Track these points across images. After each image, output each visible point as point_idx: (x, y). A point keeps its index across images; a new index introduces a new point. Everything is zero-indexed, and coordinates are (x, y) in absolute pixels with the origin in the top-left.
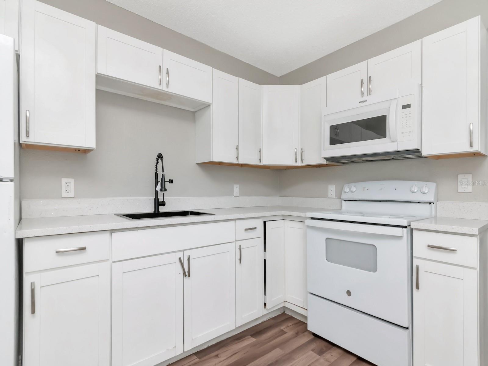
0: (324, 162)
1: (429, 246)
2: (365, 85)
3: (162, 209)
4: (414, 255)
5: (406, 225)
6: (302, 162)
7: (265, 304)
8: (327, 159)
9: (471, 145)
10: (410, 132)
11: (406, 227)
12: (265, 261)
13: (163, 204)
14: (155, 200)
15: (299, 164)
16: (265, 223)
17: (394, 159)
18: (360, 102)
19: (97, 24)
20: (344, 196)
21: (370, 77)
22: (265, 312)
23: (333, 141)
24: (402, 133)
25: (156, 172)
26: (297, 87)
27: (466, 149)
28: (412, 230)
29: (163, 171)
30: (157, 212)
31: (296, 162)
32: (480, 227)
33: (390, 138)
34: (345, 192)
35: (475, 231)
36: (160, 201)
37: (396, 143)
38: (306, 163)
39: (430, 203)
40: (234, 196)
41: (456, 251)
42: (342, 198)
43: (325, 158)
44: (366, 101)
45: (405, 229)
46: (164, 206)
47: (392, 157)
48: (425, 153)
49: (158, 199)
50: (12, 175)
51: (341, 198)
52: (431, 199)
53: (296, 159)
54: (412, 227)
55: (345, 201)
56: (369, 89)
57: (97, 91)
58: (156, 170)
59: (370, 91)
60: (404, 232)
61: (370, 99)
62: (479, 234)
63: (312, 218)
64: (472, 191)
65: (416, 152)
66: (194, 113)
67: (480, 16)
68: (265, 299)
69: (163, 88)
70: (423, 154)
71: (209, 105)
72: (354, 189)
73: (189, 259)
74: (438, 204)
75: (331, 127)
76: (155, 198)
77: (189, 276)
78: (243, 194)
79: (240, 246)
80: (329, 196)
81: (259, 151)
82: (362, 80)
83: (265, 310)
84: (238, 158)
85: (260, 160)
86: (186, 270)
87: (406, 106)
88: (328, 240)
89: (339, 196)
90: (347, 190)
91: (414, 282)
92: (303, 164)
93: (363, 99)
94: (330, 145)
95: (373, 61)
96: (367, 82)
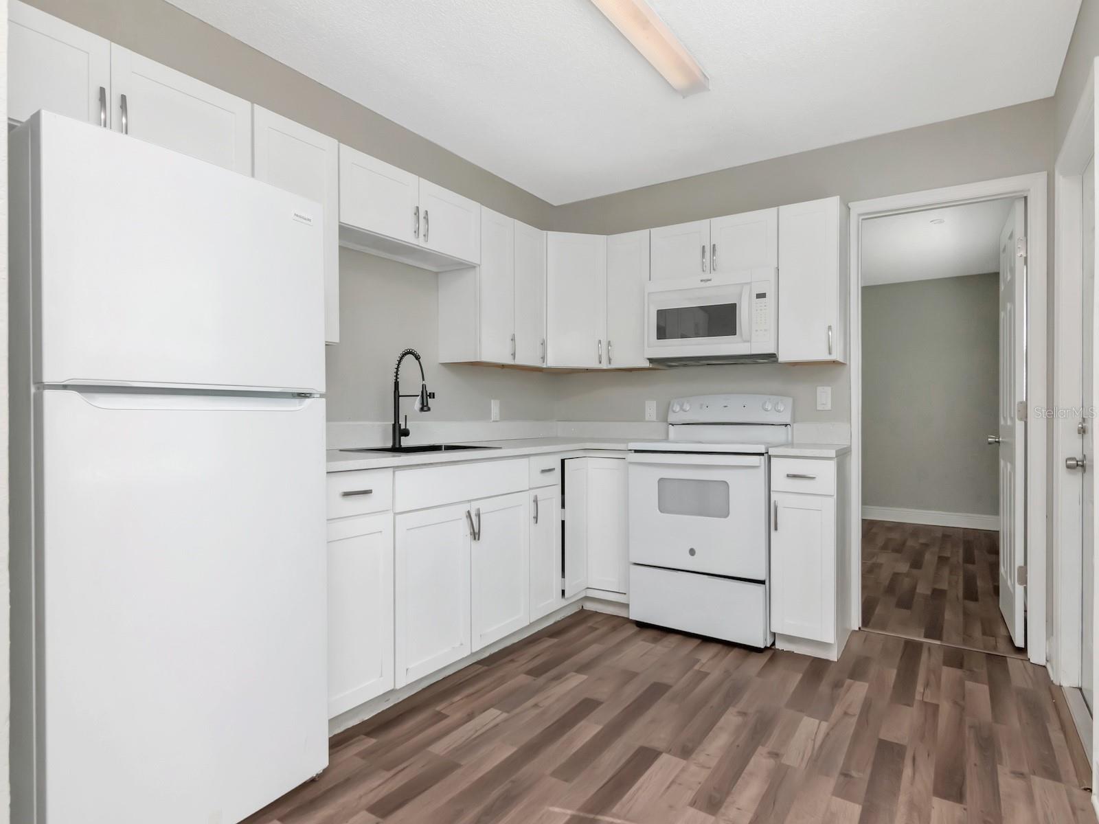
0: (647, 364)
1: (788, 476)
2: (707, 254)
3: (406, 442)
4: (772, 489)
5: (763, 451)
6: (610, 363)
7: (563, 592)
8: (651, 360)
9: (830, 352)
10: (765, 330)
11: (762, 454)
12: (563, 522)
13: (406, 433)
14: (394, 426)
15: (604, 366)
16: (563, 461)
17: (742, 364)
18: (702, 281)
19: (339, 142)
20: (671, 419)
21: (714, 245)
22: (564, 603)
23: (662, 334)
24: (757, 331)
25: (396, 380)
26: (600, 239)
27: (823, 356)
28: (770, 457)
29: (423, 380)
30: (397, 446)
31: (600, 362)
32: (838, 449)
33: (741, 335)
34: (674, 412)
35: (833, 453)
36: (402, 428)
37: (749, 344)
38: (614, 366)
39: (786, 425)
40: (492, 419)
41: (814, 478)
42: (669, 420)
43: (649, 359)
44: (710, 280)
45: (762, 457)
46: (407, 437)
47: (742, 361)
48: (782, 358)
49: (400, 425)
50: (323, 389)
51: (667, 422)
52: (788, 421)
53: (600, 357)
54: (769, 454)
55: (673, 425)
56: (713, 260)
57: (341, 248)
58: (396, 376)
59: (713, 269)
60: (760, 461)
61: (717, 279)
62: (836, 457)
63: (636, 451)
64: (832, 407)
65: (772, 357)
66: (437, 273)
67: (838, 197)
68: (564, 584)
69: (420, 242)
70: (779, 360)
71: (475, 267)
72: (687, 407)
73: (478, 515)
74: (795, 425)
75: (658, 311)
76: (393, 423)
77: (479, 539)
78: (506, 416)
79: (536, 497)
80: (647, 419)
81: (542, 344)
82: (704, 247)
83: (563, 600)
84: (514, 355)
85: (543, 358)
86: (476, 531)
87: (761, 296)
88: (661, 481)
89: (664, 418)
90: (677, 408)
91: (772, 522)
92: (610, 367)
93: (705, 277)
94: (658, 339)
95: (718, 222)
96: (709, 252)
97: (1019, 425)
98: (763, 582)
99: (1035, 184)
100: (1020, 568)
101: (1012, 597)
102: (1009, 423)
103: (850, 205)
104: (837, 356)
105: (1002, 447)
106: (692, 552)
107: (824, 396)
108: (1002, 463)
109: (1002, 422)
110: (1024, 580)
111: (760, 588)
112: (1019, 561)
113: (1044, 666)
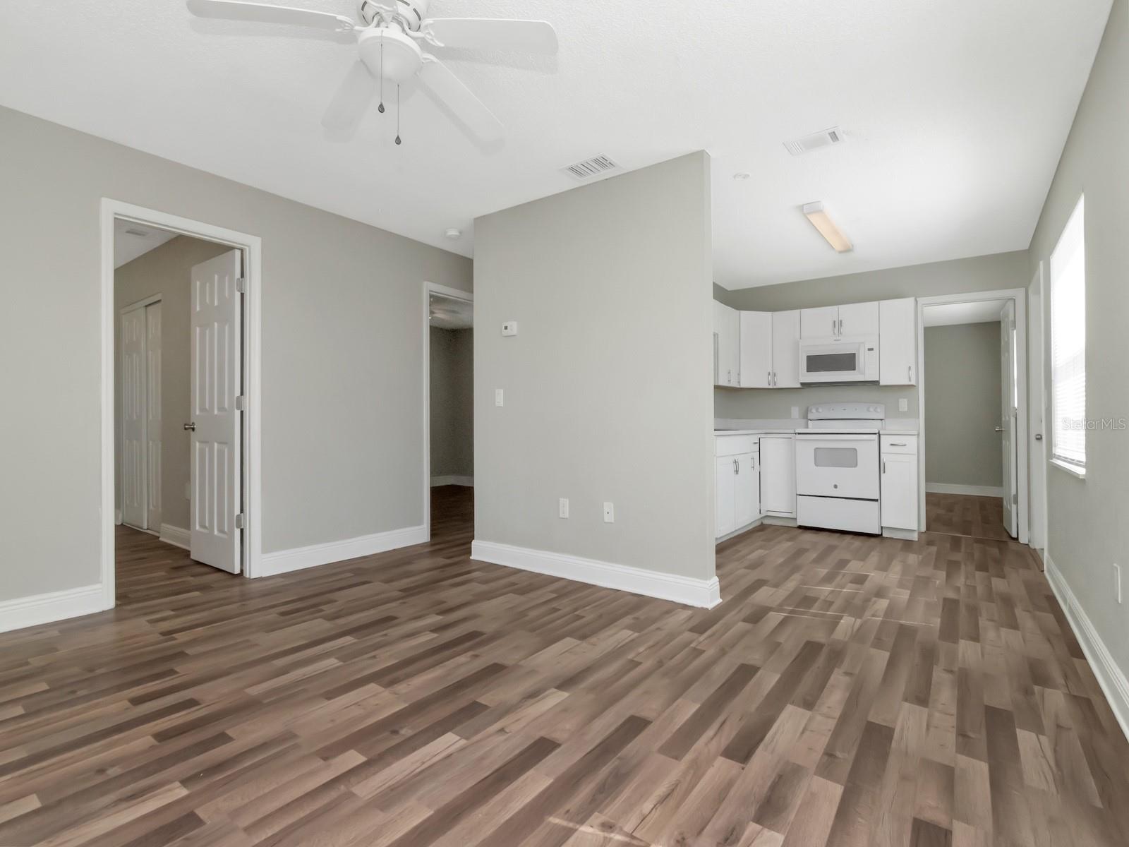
0: (799, 386)
1: (891, 445)
4: (881, 452)
5: (876, 432)
7: (760, 511)
8: (802, 384)
9: (910, 380)
11: (875, 434)
12: (760, 473)
15: (771, 387)
16: (759, 439)
18: (834, 340)
20: (809, 417)
21: (841, 321)
23: (809, 369)
24: (867, 368)
26: (769, 314)
27: (906, 382)
28: (880, 435)
31: (770, 385)
33: (859, 370)
34: (811, 413)
37: (862, 375)
38: (778, 387)
39: (882, 420)
41: (905, 445)
43: (800, 383)
44: (839, 340)
48: (882, 383)
51: (807, 418)
52: (883, 417)
53: (769, 382)
54: (880, 433)
55: (811, 420)
56: (840, 329)
59: (840, 333)
60: (876, 437)
61: (843, 339)
63: (799, 434)
64: (908, 410)
65: (876, 383)
67: (912, 298)
68: (760, 506)
70: (880, 384)
72: (822, 410)
74: (886, 420)
75: (808, 357)
77: (738, 474)
79: (752, 457)
80: (793, 417)
81: (738, 375)
82: (835, 322)
85: (739, 383)
86: (737, 470)
87: (871, 349)
88: (816, 449)
89: (805, 416)
90: (814, 411)
91: (881, 468)
92: (775, 387)
93: (838, 338)
94: (807, 371)
95: (843, 308)
96: (837, 325)
97: (1013, 420)
98: (877, 500)
99: (1019, 294)
100: (1014, 495)
101: (1010, 512)
102: (1007, 418)
103: (918, 299)
104: (913, 383)
105: (1003, 432)
106: (836, 486)
107: (903, 404)
108: (1004, 442)
109: (1003, 419)
110: (1016, 502)
111: (876, 503)
112: (1013, 492)
113: (1028, 545)
